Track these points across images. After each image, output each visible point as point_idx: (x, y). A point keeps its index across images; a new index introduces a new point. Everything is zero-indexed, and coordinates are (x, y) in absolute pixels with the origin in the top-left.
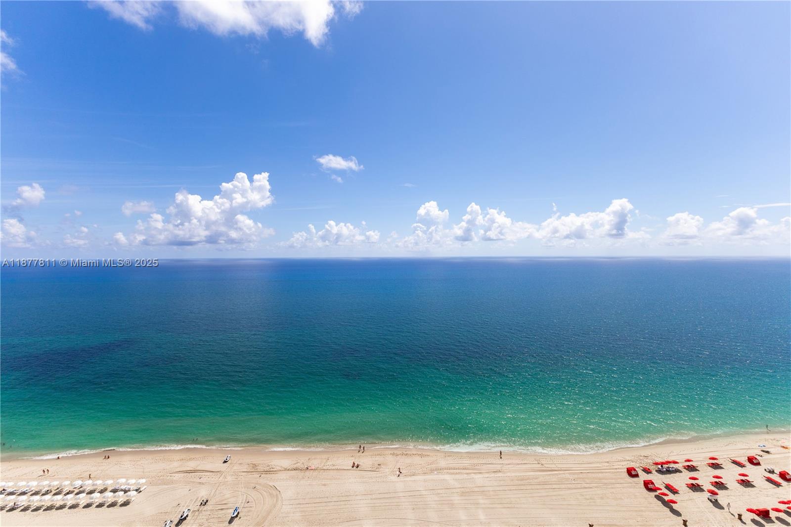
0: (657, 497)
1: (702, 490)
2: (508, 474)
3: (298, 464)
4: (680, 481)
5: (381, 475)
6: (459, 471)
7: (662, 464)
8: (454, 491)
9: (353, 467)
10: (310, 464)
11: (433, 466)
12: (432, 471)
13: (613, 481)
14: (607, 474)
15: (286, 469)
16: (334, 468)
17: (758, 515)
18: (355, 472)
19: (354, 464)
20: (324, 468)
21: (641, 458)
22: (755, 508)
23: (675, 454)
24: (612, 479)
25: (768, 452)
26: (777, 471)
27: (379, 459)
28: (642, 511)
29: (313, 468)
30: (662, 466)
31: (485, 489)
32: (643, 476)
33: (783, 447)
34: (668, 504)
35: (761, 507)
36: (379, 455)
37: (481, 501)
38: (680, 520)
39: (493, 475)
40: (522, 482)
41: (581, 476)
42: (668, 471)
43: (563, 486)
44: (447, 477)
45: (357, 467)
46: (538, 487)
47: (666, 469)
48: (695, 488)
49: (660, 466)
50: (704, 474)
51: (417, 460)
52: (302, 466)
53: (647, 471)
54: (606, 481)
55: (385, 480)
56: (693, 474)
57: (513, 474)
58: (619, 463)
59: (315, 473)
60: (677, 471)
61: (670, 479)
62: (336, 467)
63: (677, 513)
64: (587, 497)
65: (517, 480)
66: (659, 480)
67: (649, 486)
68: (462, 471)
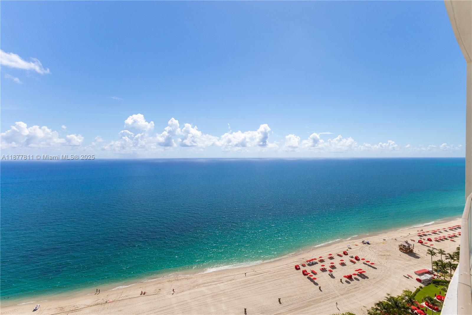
0: (309, 278)
1: (326, 271)
2: (238, 280)
3: (99, 301)
4: (317, 268)
5: (160, 296)
6: (211, 284)
7: (310, 261)
8: (208, 296)
9: (141, 294)
10: (109, 299)
11: (195, 284)
12: (194, 287)
13: (289, 274)
14: (286, 271)
15: (89, 306)
16: (127, 298)
17: (348, 278)
18: (143, 298)
19: (142, 292)
20: (120, 299)
21: (301, 259)
22: (346, 275)
23: (315, 255)
24: (289, 273)
25: (350, 248)
26: (354, 257)
27: (160, 286)
28: (302, 286)
29: (111, 301)
30: (310, 262)
31: (226, 291)
32: (302, 269)
33: (356, 245)
34: (312, 280)
35: (349, 274)
36: (160, 283)
37: (223, 299)
38: (318, 287)
39: (230, 282)
40: (245, 283)
41: (274, 274)
42: (313, 264)
43: (266, 281)
44: (203, 289)
45: (144, 294)
46: (254, 284)
47: (311, 263)
48: (324, 270)
49: (309, 262)
50: (327, 263)
51: (185, 282)
52: (102, 301)
53: (304, 266)
54: (286, 274)
55: (164, 298)
56: (323, 264)
57: (241, 280)
58: (291, 264)
59: (113, 304)
60: (316, 263)
61: (314, 268)
62: (129, 297)
63: (316, 284)
64: (277, 284)
65: (243, 282)
66: (308, 269)
67: (305, 273)
68: (212, 283)
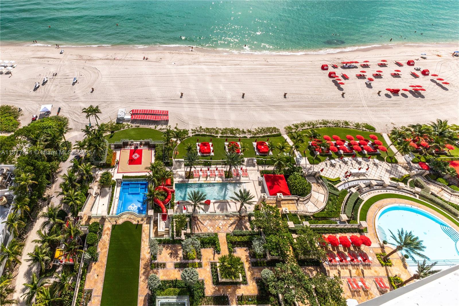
0: (333, 81)
1: (365, 78)
2: (244, 66)
3: (108, 57)
4: (351, 73)
5: (161, 64)
6: (213, 64)
7: (347, 63)
8: (207, 74)
9: (144, 59)
10: (116, 57)
11: (196, 60)
12: (195, 63)
13: (310, 72)
14: (306, 68)
15: (101, 59)
16: (132, 59)
17: (391, 92)
19: (144, 57)
20: (126, 59)
21: (335, 59)
22: (392, 88)
23: (360, 57)
24: (309, 71)
25: (425, 58)
26: (422, 70)
27: (161, 55)
28: (320, 88)
29: (118, 59)
30: (346, 64)
31: (227, 74)
32: (331, 69)
33: (438, 56)
34: (338, 85)
35: (396, 88)
36: (161, 53)
37: (223, 80)
38: (341, 92)
39: (234, 66)
40: (251, 71)
41: (290, 68)
42: (349, 67)
43: (277, 74)
44: (203, 67)
45: (147, 59)
46: (261, 74)
47: (347, 66)
48: (361, 77)
49: (345, 65)
50: (372, 70)
51: (185, 57)
52: (111, 58)
53: (335, 67)
54: (305, 72)
55: (164, 67)
56: (364, 69)
57: (247, 66)
58: (318, 62)
59: (120, 62)
60: (356, 67)
61: (347, 72)
62: (133, 59)
63: (341, 89)
64: (289, 80)
65: (249, 70)
66: (339, 72)
67: (331, 75)
68: (214, 64)
